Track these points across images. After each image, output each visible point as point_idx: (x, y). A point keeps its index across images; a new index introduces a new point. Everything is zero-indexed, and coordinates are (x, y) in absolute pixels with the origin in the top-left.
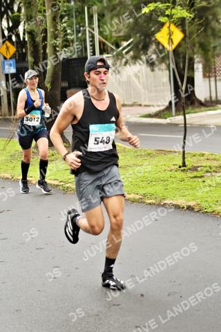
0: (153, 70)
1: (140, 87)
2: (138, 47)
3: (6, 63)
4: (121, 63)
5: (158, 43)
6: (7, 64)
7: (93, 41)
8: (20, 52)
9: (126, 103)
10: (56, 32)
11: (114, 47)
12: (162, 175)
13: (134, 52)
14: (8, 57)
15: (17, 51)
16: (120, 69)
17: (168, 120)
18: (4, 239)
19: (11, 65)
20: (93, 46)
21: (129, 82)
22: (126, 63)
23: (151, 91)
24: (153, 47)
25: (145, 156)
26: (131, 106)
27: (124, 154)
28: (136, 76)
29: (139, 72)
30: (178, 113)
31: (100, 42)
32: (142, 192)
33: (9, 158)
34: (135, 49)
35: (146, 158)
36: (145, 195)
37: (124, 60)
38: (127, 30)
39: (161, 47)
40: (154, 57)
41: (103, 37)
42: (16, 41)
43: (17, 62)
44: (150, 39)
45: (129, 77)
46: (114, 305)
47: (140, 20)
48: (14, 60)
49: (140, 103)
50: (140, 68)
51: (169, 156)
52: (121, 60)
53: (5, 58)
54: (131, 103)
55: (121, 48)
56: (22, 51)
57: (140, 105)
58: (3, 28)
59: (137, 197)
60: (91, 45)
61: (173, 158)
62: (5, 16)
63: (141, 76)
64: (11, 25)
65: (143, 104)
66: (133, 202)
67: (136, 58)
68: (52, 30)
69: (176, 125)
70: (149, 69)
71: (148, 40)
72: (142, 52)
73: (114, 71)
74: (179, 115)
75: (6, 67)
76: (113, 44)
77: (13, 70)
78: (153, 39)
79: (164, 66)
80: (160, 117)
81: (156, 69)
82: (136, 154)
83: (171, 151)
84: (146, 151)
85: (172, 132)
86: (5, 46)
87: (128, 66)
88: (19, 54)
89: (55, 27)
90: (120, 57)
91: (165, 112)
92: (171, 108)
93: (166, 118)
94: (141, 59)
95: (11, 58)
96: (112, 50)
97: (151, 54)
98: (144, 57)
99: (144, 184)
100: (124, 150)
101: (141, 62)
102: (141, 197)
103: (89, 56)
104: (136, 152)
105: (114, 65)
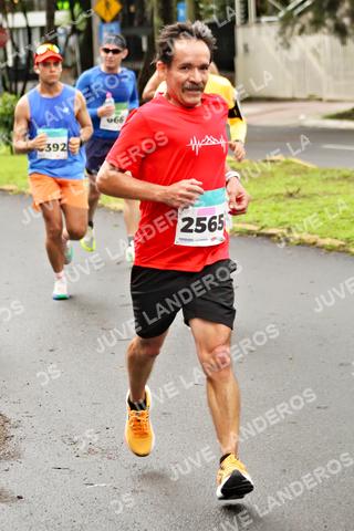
0: (344, 43)
1: (321, 71)
2: (320, 6)
3: (104, 28)
4: (293, 31)
8: (126, 12)
9: (297, 96)
11: (278, 6)
13: (315, 13)
14: (108, 18)
15: (122, 10)
16: (291, 41)
18: (128, 305)
20: (245, 3)
21: (303, 63)
22: (302, 31)
23: (336, 78)
24: (346, 5)
25: (339, 179)
26: (306, 100)
27: (305, 176)
28: (315, 52)
29: (319, 46)
32: (344, 235)
34: (315, 8)
35: (340, 183)
36: (348, 240)
37: (298, 27)
40: (346, 21)
43: (123, 27)
45: (303, 53)
48: (118, 25)
49: (319, 97)
50: (324, 40)
52: (293, 25)
53: (103, 21)
54: (304, 96)
55: (291, 7)
56: (129, 9)
57: (321, 100)
59: (337, 243)
60: (241, 2)
63: (322, 54)
65: (326, 96)
66: (330, 250)
67: (317, 24)
70: (336, 41)
72: (326, 14)
73: (282, 44)
81: (349, 41)
82: (324, 177)
84: (339, 171)
87: (304, 35)
88: (124, 15)
90: (291, 22)
94: (325, 25)
95: (112, 21)
96: (276, 11)
97: (343, 16)
98: (329, 22)
99: (345, 223)
100: (305, 171)
101: (325, 30)
102: (343, 243)
103: (238, 21)
104: (324, 173)
105: (282, 33)
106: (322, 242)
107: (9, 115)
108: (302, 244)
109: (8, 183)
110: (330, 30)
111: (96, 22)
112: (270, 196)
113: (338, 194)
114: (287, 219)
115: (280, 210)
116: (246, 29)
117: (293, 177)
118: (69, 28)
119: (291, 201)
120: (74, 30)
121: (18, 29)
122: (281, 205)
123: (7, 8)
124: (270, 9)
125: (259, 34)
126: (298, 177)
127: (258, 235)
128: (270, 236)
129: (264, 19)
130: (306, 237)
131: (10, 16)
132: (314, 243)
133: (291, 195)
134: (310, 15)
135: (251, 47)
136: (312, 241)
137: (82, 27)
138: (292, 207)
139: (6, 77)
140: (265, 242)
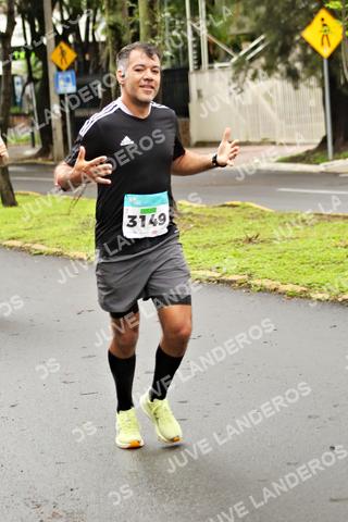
0: (296, 88)
1: (274, 115)
2: (272, 51)
3: (60, 76)
4: (246, 76)
5: (306, 45)
6: (63, 79)
7: (198, 42)
8: (81, 60)
9: (250, 140)
10: (155, 27)
11: (230, 52)
12: (333, 254)
13: (267, 59)
14: (64, 67)
15: (77, 59)
16: (245, 87)
17: (321, 167)
18: (90, 356)
19: (68, 80)
20: (198, 49)
21: (255, 107)
22: (254, 76)
23: (289, 122)
24: (298, 50)
25: (296, 223)
26: (259, 144)
27: (262, 220)
28: (267, 96)
29: (271, 91)
30: (337, 155)
31: (209, 43)
32: (305, 280)
33: (80, 227)
34: (267, 53)
35: (298, 226)
36: (310, 286)
37: (251, 72)
38: (254, 24)
39: (309, 52)
40: (298, 65)
41: (213, 35)
42: (75, 43)
43: (78, 75)
44: (292, 38)
45: (255, 98)
46: (289, 464)
47: (276, 8)
48: (73, 73)
49: (272, 140)
50: (276, 84)
51: (336, 223)
52: (246, 71)
53: (59, 69)
54: (258, 140)
55: (242, 53)
56: (84, 58)
57: (274, 143)
58: (54, 21)
59: (298, 289)
60: (194, 49)
61: (344, 227)
62: (57, 5)
63: (274, 98)
64: (66, 17)
65: (278, 141)
66: (292, 297)
67: (270, 69)
68: (147, 22)
69: (336, 174)
70: (288, 86)
71: (288, 39)
72: (279, 59)
73: (236, 89)
74: (338, 159)
75: (61, 83)
76: (229, 47)
77: (71, 88)
78: (297, 38)
79: (313, 81)
80: (309, 162)
81: (302, 85)
82: (282, 221)
83: (338, 216)
84: (297, 215)
85: (331, 186)
86: (58, 49)
87: (257, 80)
88: (79, 63)
89: (152, 18)
90: (244, 67)
91: (317, 154)
92: (326, 148)
93: (318, 164)
94: (277, 70)
95: (68, 69)
96: (228, 56)
97: (294, 61)
98: (282, 67)
99: (305, 268)
100: (262, 215)
101: (278, 75)
102: (304, 289)
103: (192, 67)
104: (282, 217)
105: (235, 79)
106: (283, 288)
108: (263, 290)
110: (282, 75)
111: (52, 70)
112: (230, 242)
113: (297, 238)
114: (248, 266)
115: (240, 256)
116: (200, 76)
117: (250, 223)
118: (25, 77)
119: (250, 246)
120: (31, 79)
122: (240, 251)
124: (222, 54)
125: (212, 79)
126: (256, 221)
127: (218, 281)
128: (231, 283)
129: (217, 65)
130: (267, 284)
132: (275, 290)
133: (250, 240)
134: (262, 60)
135: (204, 93)
136: (273, 288)
137: (38, 75)
138: (251, 252)
140: (226, 288)
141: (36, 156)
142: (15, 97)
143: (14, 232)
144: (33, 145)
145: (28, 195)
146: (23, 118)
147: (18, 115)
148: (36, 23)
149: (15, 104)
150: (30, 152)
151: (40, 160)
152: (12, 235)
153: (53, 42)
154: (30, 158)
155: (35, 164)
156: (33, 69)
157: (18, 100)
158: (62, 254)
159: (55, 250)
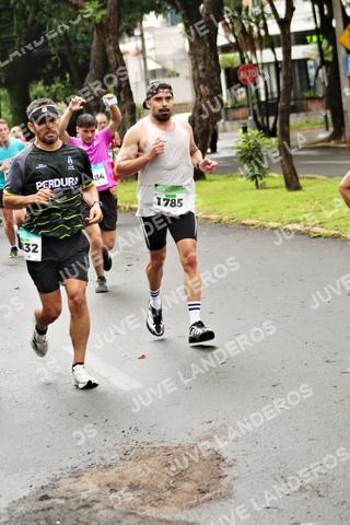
107: (253, 150)
109: (250, 217)
111: (342, 52)
118: (318, 60)
120: (323, 63)
121: (268, 64)
123: (257, 45)
131: (258, 52)
137: (329, 58)
139: (258, 112)
141: (329, 139)
142: (308, 80)
143: (295, 215)
144: (327, 129)
145: (314, 178)
146: (316, 102)
147: (313, 99)
148: (325, 7)
149: (309, 88)
150: (323, 135)
151: (332, 143)
152: (293, 218)
153: (341, 25)
154: (322, 141)
155: (328, 147)
156: (325, 52)
157: (312, 84)
158: (339, 236)
159: (333, 232)
